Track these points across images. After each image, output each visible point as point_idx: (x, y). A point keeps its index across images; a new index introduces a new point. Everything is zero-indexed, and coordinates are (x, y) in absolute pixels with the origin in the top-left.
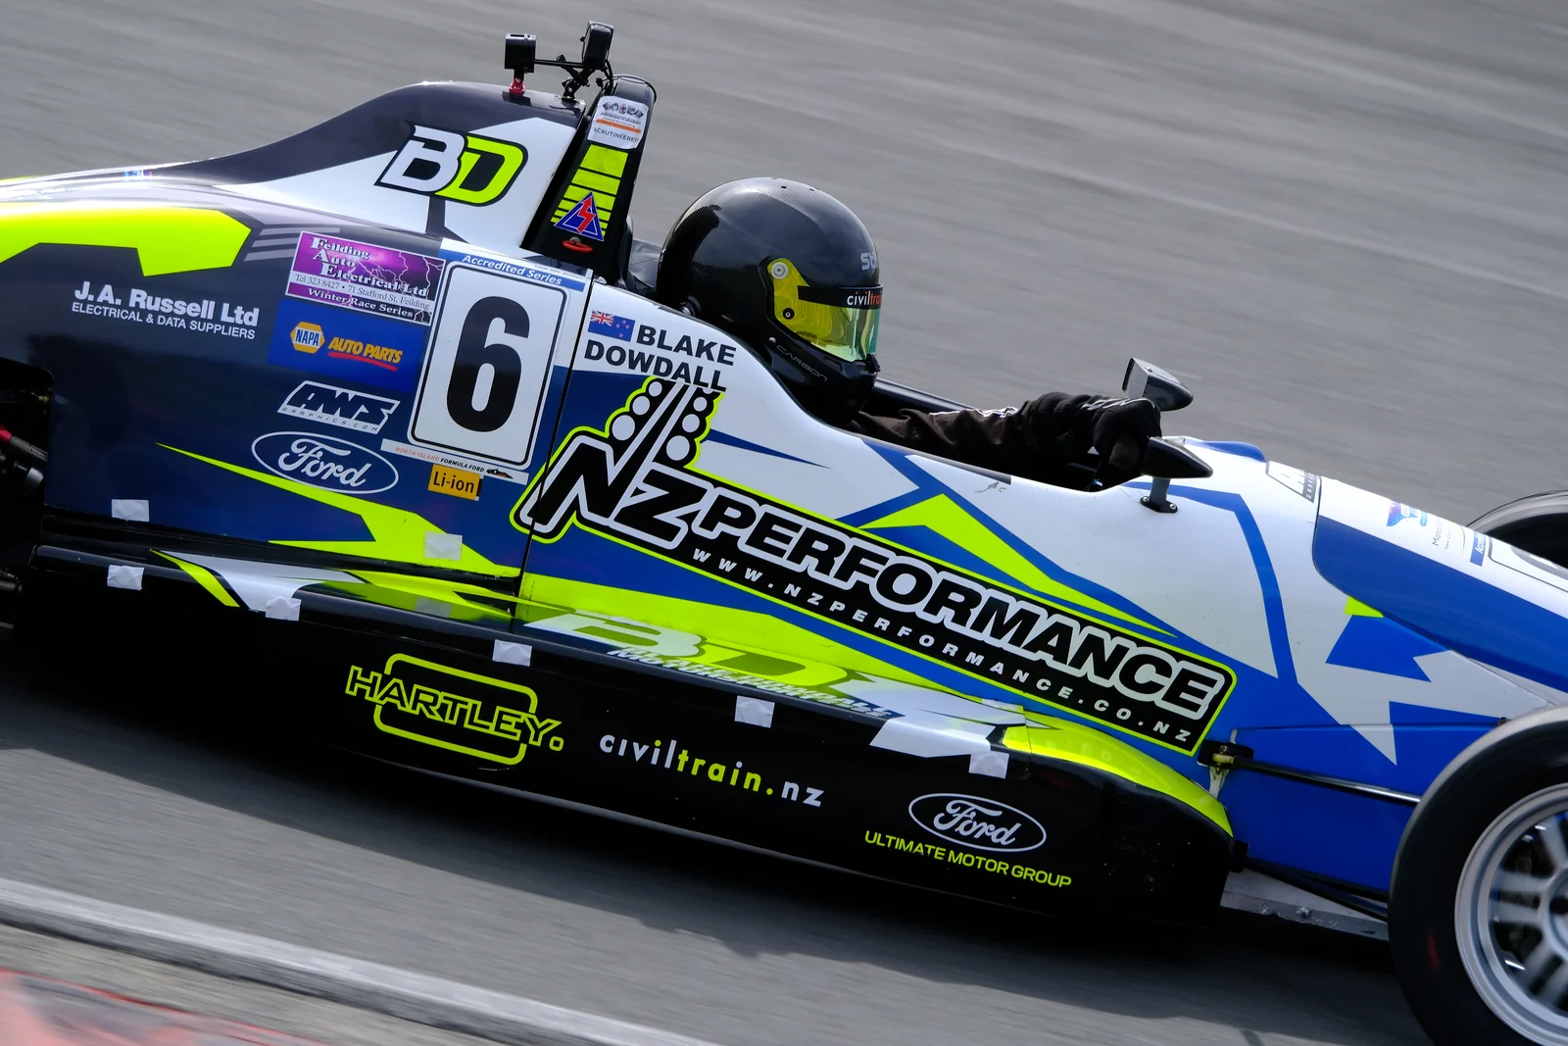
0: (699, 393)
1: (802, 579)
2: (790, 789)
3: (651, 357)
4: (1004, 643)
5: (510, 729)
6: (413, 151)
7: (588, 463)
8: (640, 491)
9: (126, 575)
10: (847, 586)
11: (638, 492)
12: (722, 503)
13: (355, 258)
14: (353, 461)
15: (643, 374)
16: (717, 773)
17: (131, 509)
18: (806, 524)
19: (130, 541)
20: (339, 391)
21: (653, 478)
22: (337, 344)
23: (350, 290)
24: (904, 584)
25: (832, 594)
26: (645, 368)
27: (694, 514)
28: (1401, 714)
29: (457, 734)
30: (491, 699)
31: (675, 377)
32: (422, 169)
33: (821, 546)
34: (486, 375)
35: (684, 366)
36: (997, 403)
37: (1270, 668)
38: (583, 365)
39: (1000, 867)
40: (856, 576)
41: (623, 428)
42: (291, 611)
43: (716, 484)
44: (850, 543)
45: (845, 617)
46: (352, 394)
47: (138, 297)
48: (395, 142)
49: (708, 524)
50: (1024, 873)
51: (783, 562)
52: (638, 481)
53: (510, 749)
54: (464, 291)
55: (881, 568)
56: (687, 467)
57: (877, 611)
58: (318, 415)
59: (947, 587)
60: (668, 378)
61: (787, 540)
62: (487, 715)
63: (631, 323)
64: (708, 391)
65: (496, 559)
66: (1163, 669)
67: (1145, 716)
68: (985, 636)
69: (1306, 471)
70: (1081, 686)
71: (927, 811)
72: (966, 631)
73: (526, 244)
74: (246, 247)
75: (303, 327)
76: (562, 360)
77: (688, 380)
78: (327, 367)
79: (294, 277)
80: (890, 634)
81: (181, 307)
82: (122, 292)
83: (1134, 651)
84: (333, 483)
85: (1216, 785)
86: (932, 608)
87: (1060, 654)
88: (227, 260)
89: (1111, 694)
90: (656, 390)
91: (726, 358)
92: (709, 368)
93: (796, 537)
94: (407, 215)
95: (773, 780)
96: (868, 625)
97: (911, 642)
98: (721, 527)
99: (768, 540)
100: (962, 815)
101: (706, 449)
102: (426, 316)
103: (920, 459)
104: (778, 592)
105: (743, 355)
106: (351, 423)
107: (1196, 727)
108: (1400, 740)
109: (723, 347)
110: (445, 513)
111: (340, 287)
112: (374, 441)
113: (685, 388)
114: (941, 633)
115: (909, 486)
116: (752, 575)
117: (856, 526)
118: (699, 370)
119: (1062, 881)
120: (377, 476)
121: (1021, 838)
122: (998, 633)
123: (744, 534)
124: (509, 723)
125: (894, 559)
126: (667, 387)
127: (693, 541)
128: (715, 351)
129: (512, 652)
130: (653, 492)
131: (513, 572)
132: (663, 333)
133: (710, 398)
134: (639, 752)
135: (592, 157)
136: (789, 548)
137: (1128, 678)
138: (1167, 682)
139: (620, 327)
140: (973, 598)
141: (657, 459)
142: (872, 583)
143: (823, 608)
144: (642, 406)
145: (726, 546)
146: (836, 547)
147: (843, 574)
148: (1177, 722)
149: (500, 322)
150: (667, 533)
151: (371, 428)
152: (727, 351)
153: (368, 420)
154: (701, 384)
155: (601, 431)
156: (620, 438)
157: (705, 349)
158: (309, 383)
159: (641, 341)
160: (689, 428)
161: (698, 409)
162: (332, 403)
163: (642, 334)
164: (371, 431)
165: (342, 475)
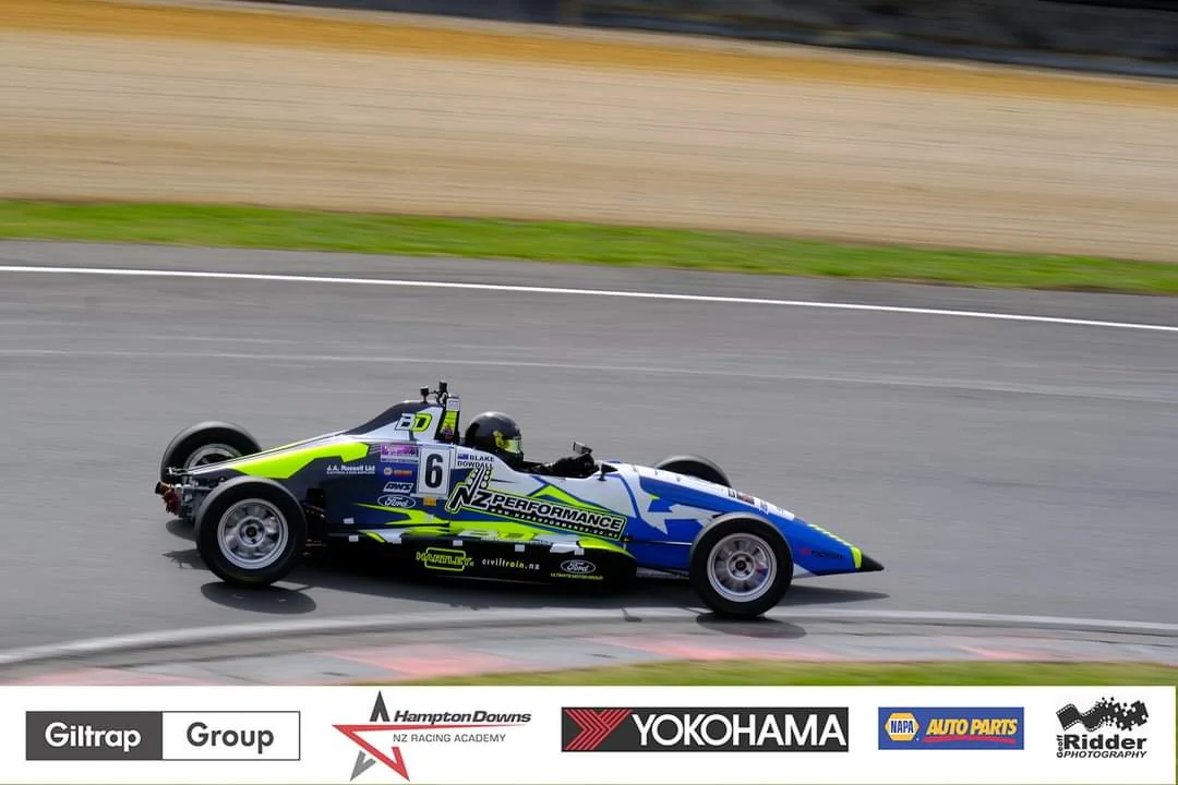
0: (487, 470)
1: (519, 512)
2: (531, 566)
3: (474, 463)
4: (570, 520)
5: (460, 563)
6: (402, 420)
7: (462, 491)
8: (476, 497)
9: (354, 538)
10: (530, 512)
12: (497, 496)
13: (396, 449)
14: (404, 500)
16: (512, 565)
17: (349, 521)
18: (518, 499)
19: (352, 529)
20: (398, 484)
21: (479, 493)
22: (396, 472)
23: (397, 458)
24: (544, 510)
25: (526, 515)
26: (473, 466)
27: (490, 500)
28: (667, 522)
29: (447, 565)
30: (454, 555)
31: (481, 467)
32: (405, 424)
33: (522, 503)
34: (434, 474)
35: (482, 464)
36: (550, 463)
37: (634, 516)
38: (457, 467)
39: (585, 577)
40: (532, 510)
41: (469, 481)
42: (399, 541)
43: (495, 492)
44: (529, 502)
45: (531, 520)
46: (401, 484)
47: (343, 467)
48: (397, 418)
49: (494, 502)
50: (591, 577)
51: (513, 509)
52: (475, 494)
53: (461, 567)
54: (425, 454)
55: (537, 506)
56: (487, 489)
57: (538, 517)
58: (393, 490)
59: (555, 508)
60: (479, 468)
61: (514, 503)
62: (453, 559)
63: (468, 455)
64: (489, 469)
65: (444, 519)
66: (609, 520)
67: (606, 532)
68: (566, 519)
69: (633, 464)
70: (591, 529)
71: (565, 566)
72: (561, 518)
73: (436, 438)
74: (369, 451)
75: (387, 469)
76: (452, 467)
77: (484, 467)
78: (393, 477)
79: (382, 457)
80: (542, 522)
81: (354, 468)
82: (339, 467)
83: (602, 517)
84: (400, 506)
85: (625, 546)
86: (552, 514)
87: (584, 520)
88: (364, 455)
89: (598, 528)
90: (476, 470)
91: (492, 460)
92: (489, 463)
93: (516, 502)
94: (404, 436)
95: (526, 564)
96: (537, 521)
97: (548, 523)
98: (497, 503)
99: (509, 504)
100: (574, 566)
101: (491, 483)
102: (417, 462)
103: (543, 477)
104: (514, 517)
105: (496, 459)
106: (402, 491)
107: (618, 533)
108: (668, 529)
110: (428, 510)
111: (394, 457)
112: (408, 495)
113: (483, 469)
114: (555, 520)
115: (542, 485)
116: (506, 513)
118: (486, 464)
119: (601, 578)
120: (410, 503)
121: (589, 569)
122: (569, 517)
123: (503, 503)
124: (459, 560)
125: (541, 504)
127: (491, 507)
128: (490, 459)
129: (459, 543)
130: (480, 496)
131: (447, 522)
132: (476, 457)
133: (490, 471)
134: (492, 563)
135: (448, 415)
136: (515, 505)
137: (601, 524)
138: (610, 523)
139: (465, 457)
140: (561, 510)
141: (479, 488)
142: (536, 510)
143: (525, 518)
144: (474, 475)
145: (499, 507)
146: (526, 503)
147: (529, 509)
148: (614, 533)
149: (435, 460)
150: (484, 505)
151: (407, 491)
152: (492, 458)
153: (406, 489)
154: (487, 467)
155: (464, 483)
156: (469, 484)
157: (487, 459)
158: (389, 483)
159: (471, 459)
160: (486, 479)
161: (487, 474)
162: (396, 487)
163: (471, 457)
164: (408, 493)
165: (402, 505)
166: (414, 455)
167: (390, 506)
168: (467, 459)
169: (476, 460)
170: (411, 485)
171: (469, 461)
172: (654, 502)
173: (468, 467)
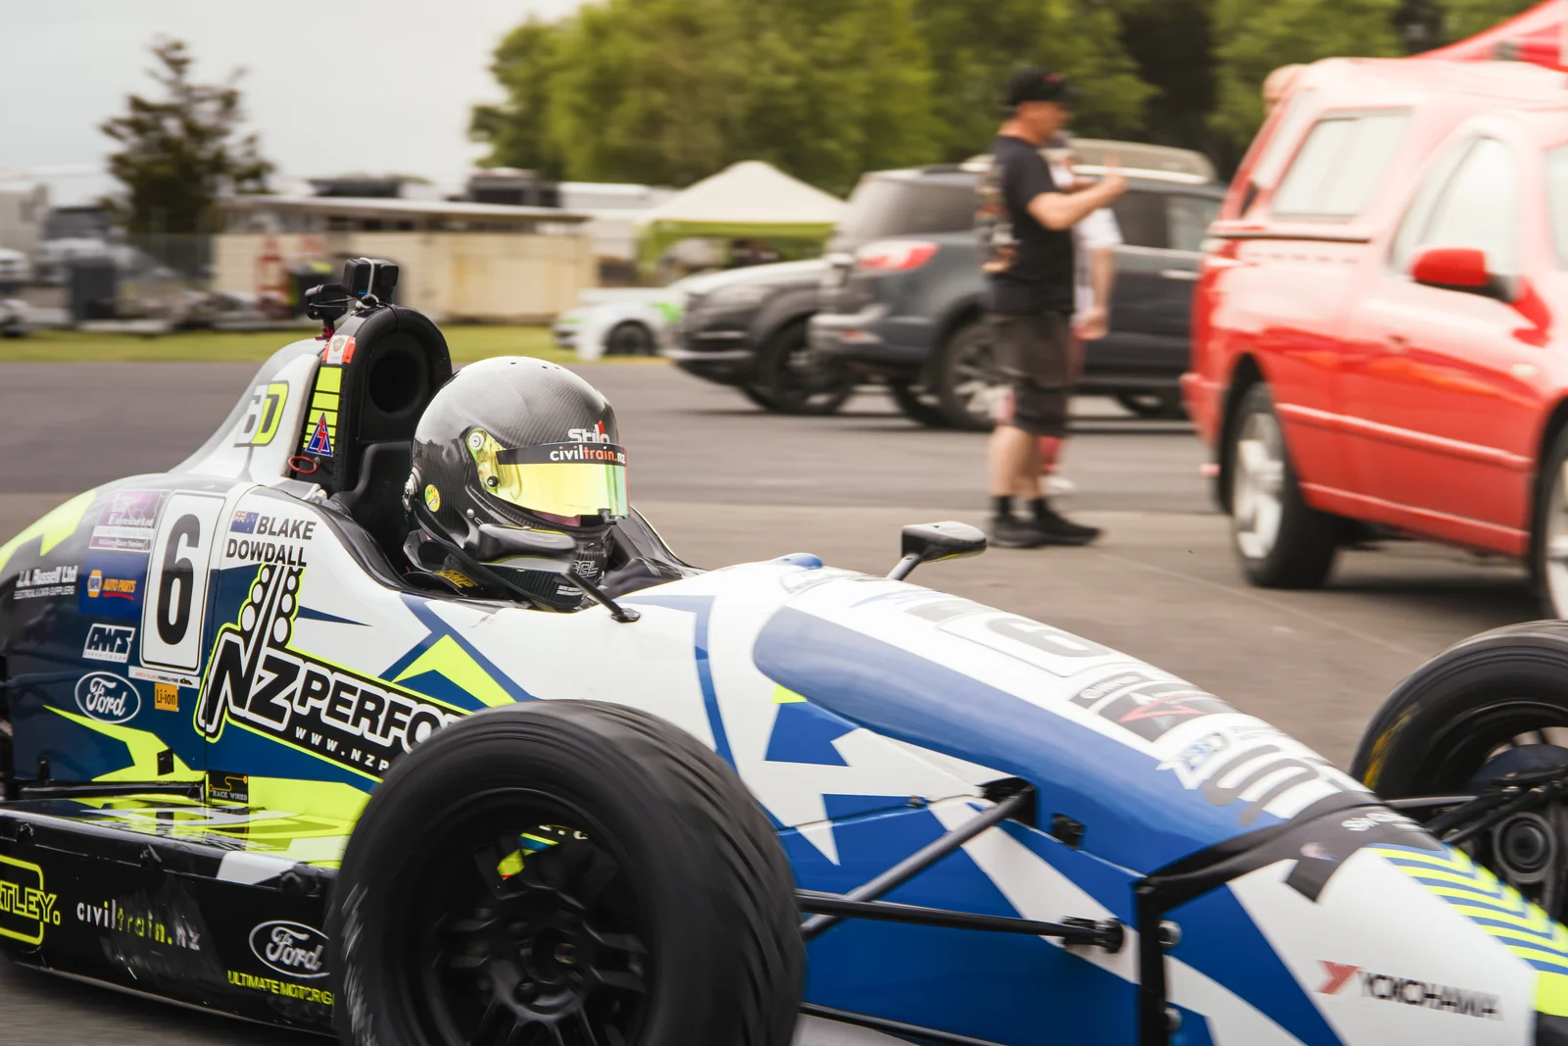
0: (291, 573)
1: (360, 742)
3: (264, 544)
5: (35, 911)
6: (250, 409)
7: (230, 658)
10: (387, 742)
11: (261, 679)
12: (311, 676)
13: (127, 503)
14: (120, 693)
15: (259, 562)
18: (361, 686)
20: (107, 627)
21: (271, 664)
23: (118, 534)
24: (423, 732)
25: (378, 753)
26: (259, 559)
27: (294, 692)
28: (838, 807)
31: (276, 562)
32: (251, 424)
33: (370, 706)
35: (283, 547)
38: (225, 564)
40: (394, 731)
41: (247, 618)
43: (306, 659)
44: (389, 698)
46: (114, 628)
47: (37, 577)
51: (347, 727)
52: (259, 670)
54: (171, 515)
55: (407, 719)
56: (287, 647)
58: (100, 654)
60: (272, 563)
61: (348, 704)
63: (256, 515)
64: (296, 568)
65: (193, 766)
74: (86, 513)
75: (94, 575)
76: (214, 566)
77: (284, 563)
78: (101, 607)
81: (49, 579)
82: (32, 574)
90: (265, 575)
91: (308, 534)
92: (297, 546)
93: (355, 699)
98: (311, 702)
99: (340, 708)
102: (148, 545)
103: (436, 603)
104: (348, 760)
105: (323, 530)
106: (114, 656)
108: (838, 837)
109: (309, 523)
111: (114, 530)
112: (122, 669)
113: (283, 568)
115: (424, 632)
116: (332, 745)
117: (390, 680)
118: (291, 548)
120: (130, 703)
123: (323, 705)
125: (417, 708)
126: (272, 569)
127: (294, 719)
128: (302, 529)
130: (270, 677)
131: (200, 776)
132: (274, 519)
133: (297, 574)
136: (351, 712)
139: (249, 522)
141: (270, 645)
143: (375, 768)
144: (259, 594)
145: (312, 721)
146: (379, 701)
149: (184, 538)
150: (277, 713)
151: (122, 658)
152: (310, 527)
153: (122, 649)
154: (291, 562)
155: (237, 624)
156: (247, 628)
157: (296, 529)
158: (95, 625)
159: (259, 532)
160: (286, 608)
161: (291, 586)
162: (105, 641)
163: (261, 525)
164: (125, 661)
165: (114, 707)
166: (150, 522)
167: (95, 713)
168: (251, 532)
169: (272, 533)
170: (131, 632)
171: (254, 538)
172: (785, 710)
173: (252, 559)
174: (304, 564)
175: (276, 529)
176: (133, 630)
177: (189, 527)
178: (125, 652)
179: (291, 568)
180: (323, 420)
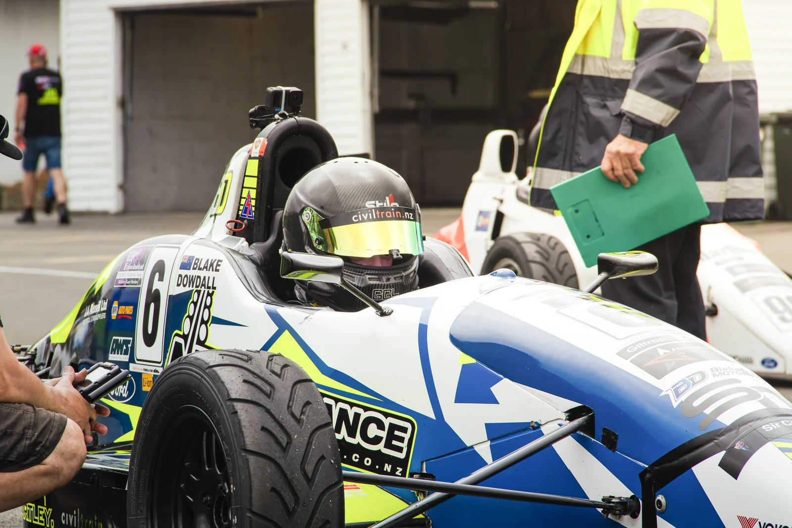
0: (208, 294)
3: (196, 276)
15: (192, 289)
20: (120, 338)
26: (193, 287)
28: (491, 432)
31: (201, 288)
34: (152, 310)
35: (205, 278)
38: (176, 291)
41: (186, 326)
47: (92, 308)
54: (152, 261)
58: (116, 357)
60: (199, 289)
63: (193, 257)
64: (211, 291)
66: (381, 426)
75: (115, 304)
76: (171, 291)
77: (205, 288)
79: (118, 276)
81: (96, 309)
83: (364, 415)
90: (196, 297)
91: (218, 268)
92: (212, 276)
102: (139, 281)
103: (282, 309)
105: (226, 266)
106: (123, 357)
107: (404, 464)
109: (218, 261)
111: (126, 274)
113: (204, 291)
115: (275, 329)
118: (209, 277)
120: (130, 388)
126: (199, 292)
128: (215, 265)
132: (202, 259)
133: (210, 295)
137: (364, 435)
138: (383, 434)
139: (189, 263)
141: (197, 342)
144: (192, 310)
148: (395, 462)
149: (157, 275)
151: (126, 358)
152: (219, 263)
153: (126, 353)
154: (209, 288)
155: (181, 331)
156: (186, 333)
157: (212, 265)
158: (114, 338)
159: (194, 269)
160: (206, 319)
161: (208, 304)
162: (119, 347)
163: (195, 264)
164: (127, 360)
165: (122, 392)
166: (142, 267)
167: (114, 397)
168: (189, 269)
169: (200, 269)
170: (130, 340)
171: (191, 273)
173: (189, 287)
174: (214, 288)
175: (202, 266)
176: (131, 339)
177: (160, 269)
178: (127, 355)
179: (208, 291)
180: (249, 195)
